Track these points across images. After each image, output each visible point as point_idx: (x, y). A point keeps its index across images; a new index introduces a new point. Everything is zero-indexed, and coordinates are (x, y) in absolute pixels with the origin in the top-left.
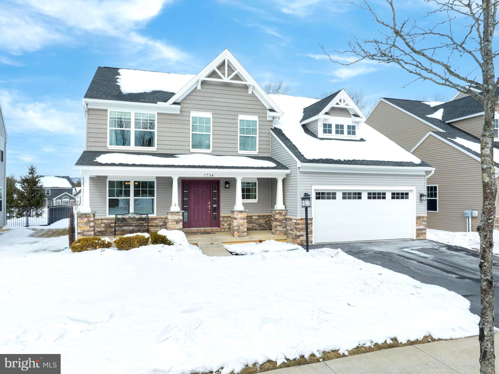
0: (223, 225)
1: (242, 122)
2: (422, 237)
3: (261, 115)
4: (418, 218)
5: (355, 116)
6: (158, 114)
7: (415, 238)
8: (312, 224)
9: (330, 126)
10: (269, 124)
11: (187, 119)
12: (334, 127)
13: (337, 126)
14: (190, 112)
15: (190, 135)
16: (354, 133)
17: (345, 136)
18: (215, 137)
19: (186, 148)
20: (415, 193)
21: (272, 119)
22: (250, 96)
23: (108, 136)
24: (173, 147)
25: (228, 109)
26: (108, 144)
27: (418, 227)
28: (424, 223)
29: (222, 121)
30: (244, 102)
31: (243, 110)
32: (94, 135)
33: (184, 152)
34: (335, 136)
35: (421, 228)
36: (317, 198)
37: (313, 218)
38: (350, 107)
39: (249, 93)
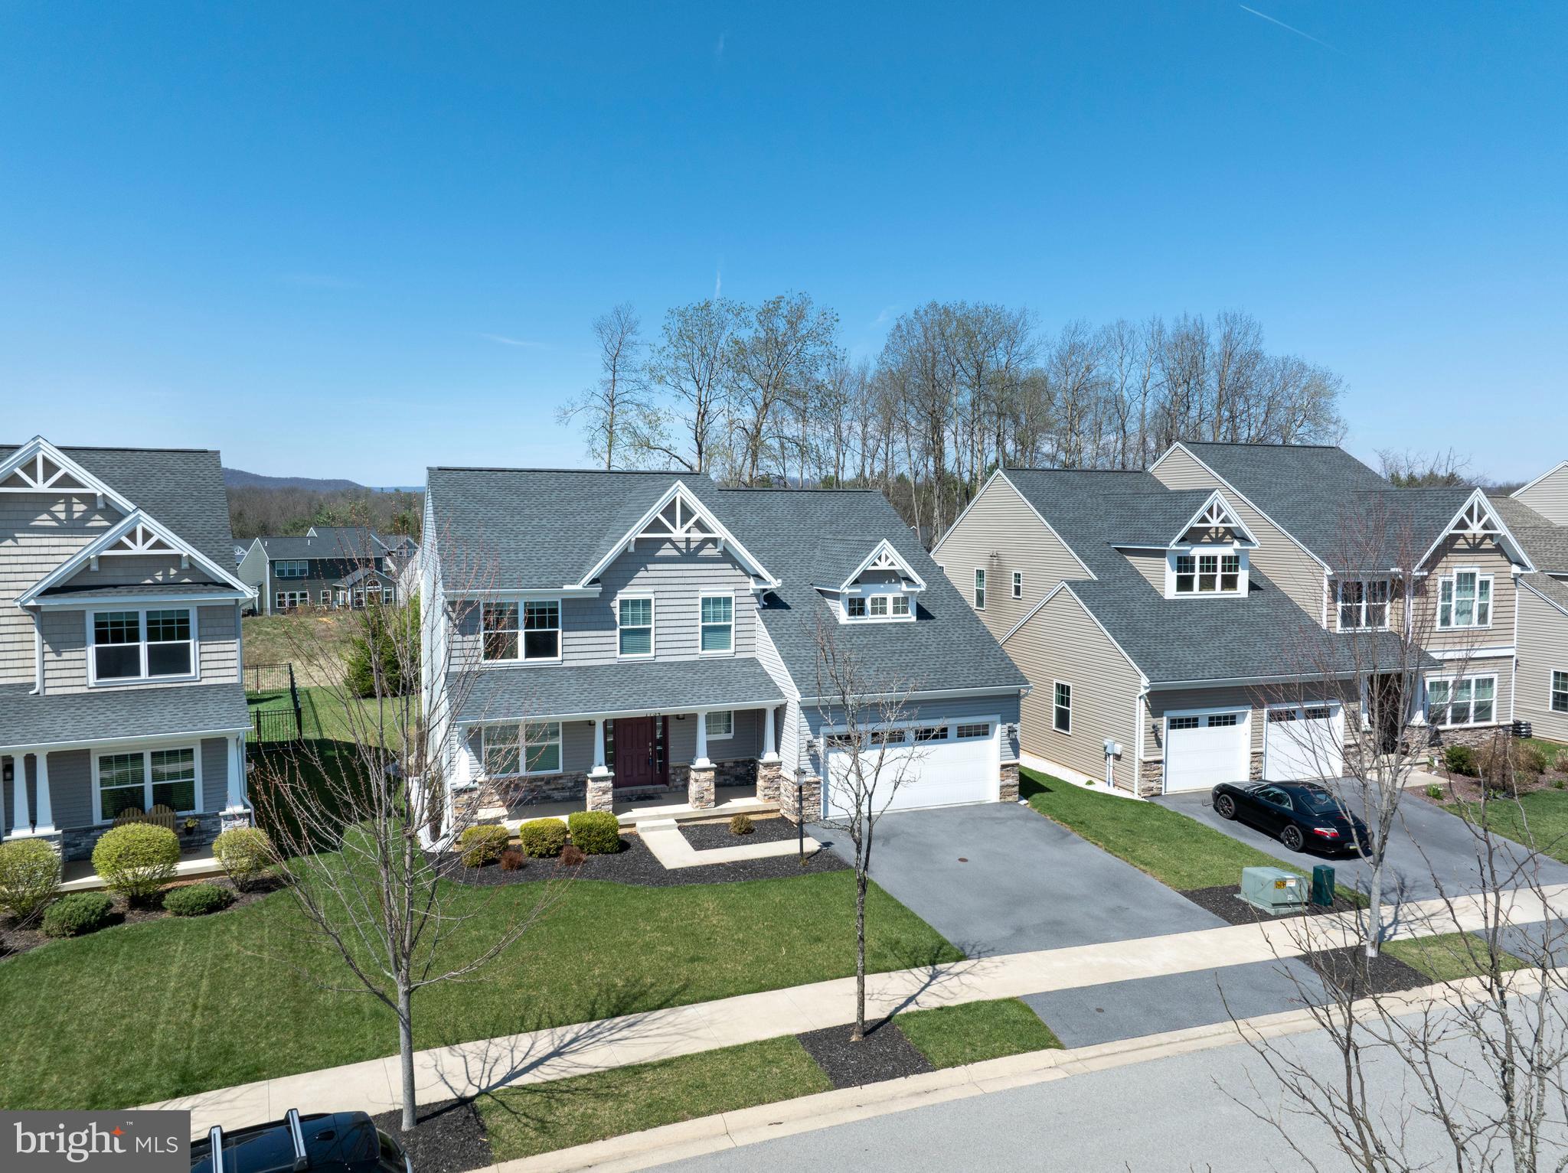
0: (675, 780)
1: (706, 602)
2: (1010, 799)
3: (739, 586)
4: (1003, 767)
5: (908, 580)
6: (563, 600)
7: (998, 800)
8: (819, 788)
9: (862, 601)
10: (754, 600)
11: (612, 605)
12: (868, 603)
13: (874, 601)
14: (616, 593)
15: (617, 632)
16: (905, 611)
17: (889, 618)
18: (660, 631)
19: (610, 654)
20: (998, 726)
21: (758, 592)
22: (721, 554)
23: (481, 644)
24: (589, 655)
25: (682, 581)
26: (481, 659)
27: (1003, 782)
28: (1013, 775)
29: (671, 602)
30: (710, 566)
31: (707, 580)
32: (460, 645)
33: (607, 662)
34: (870, 618)
35: (1008, 783)
36: (832, 745)
37: (822, 779)
38: (897, 567)
39: (719, 550)
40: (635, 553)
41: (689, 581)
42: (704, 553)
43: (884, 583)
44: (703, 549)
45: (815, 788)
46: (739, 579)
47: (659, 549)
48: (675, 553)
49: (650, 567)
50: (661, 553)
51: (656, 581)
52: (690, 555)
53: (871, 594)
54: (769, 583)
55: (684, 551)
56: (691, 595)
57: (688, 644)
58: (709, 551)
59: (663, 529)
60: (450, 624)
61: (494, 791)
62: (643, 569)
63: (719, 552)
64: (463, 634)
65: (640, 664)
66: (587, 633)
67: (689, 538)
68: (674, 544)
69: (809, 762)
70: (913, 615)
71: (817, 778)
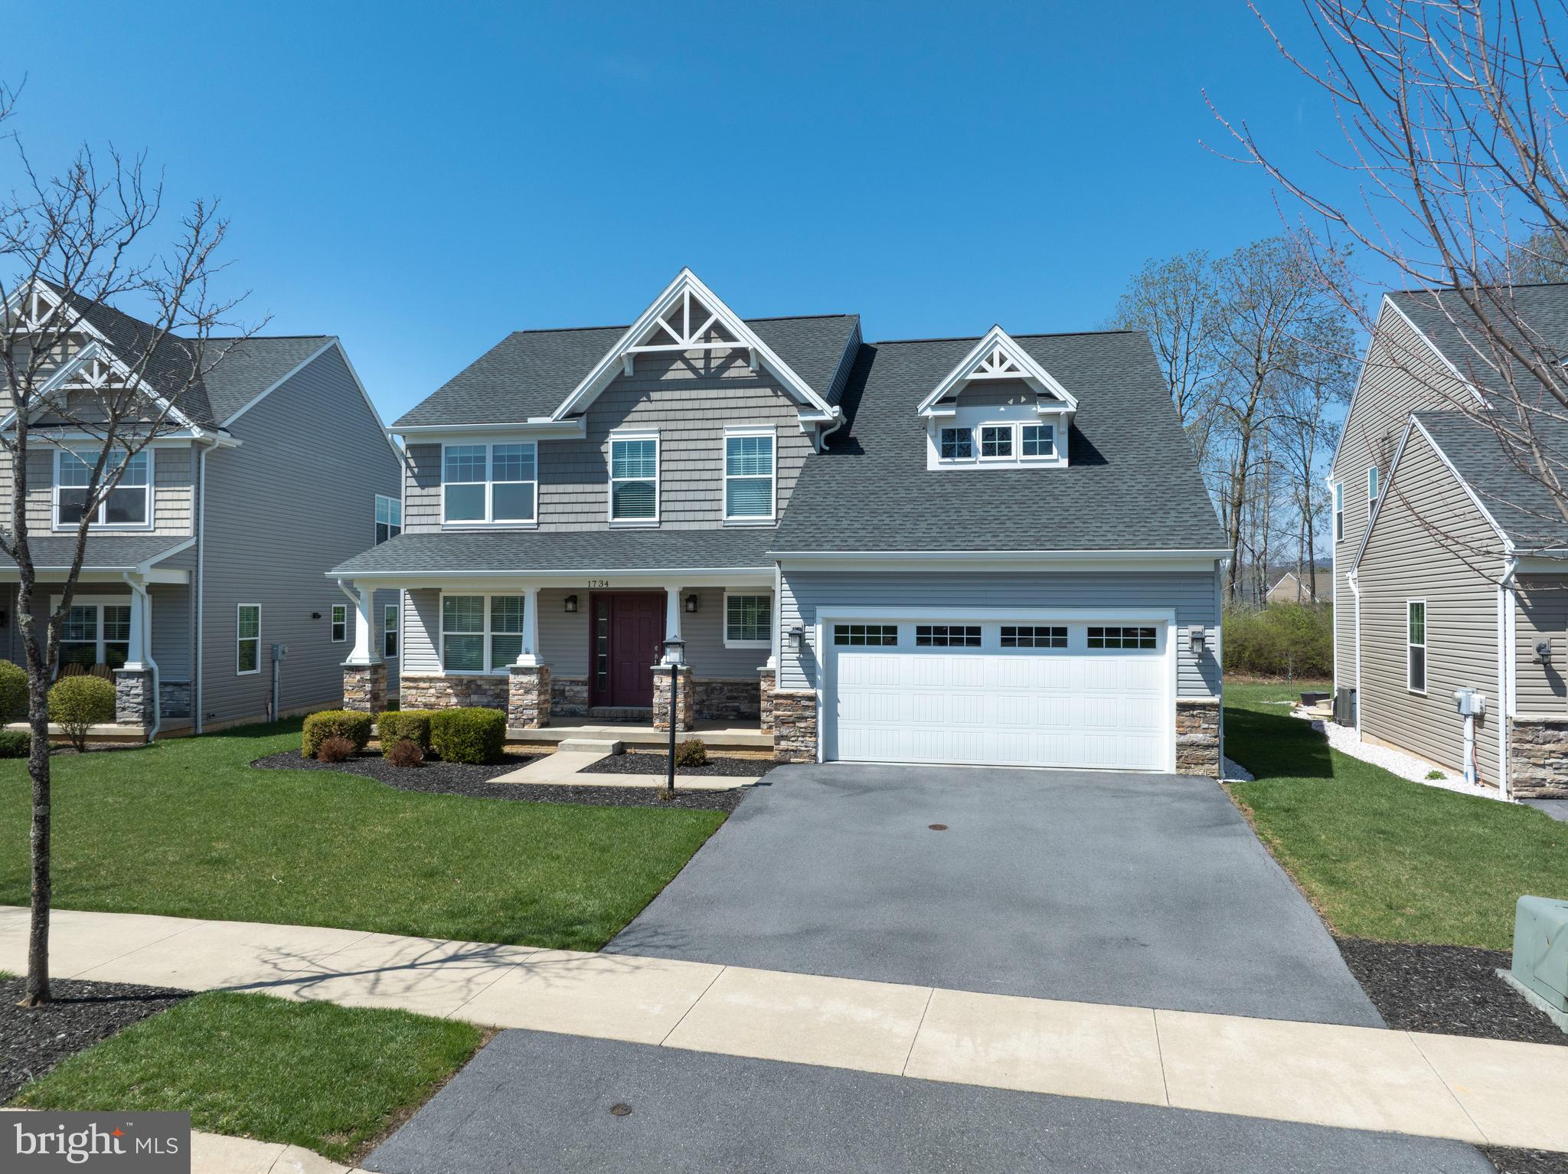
1: (733, 444)
2: (1199, 771)
3: (783, 421)
4: (1182, 708)
5: (1049, 397)
6: (540, 443)
7: (1173, 771)
9: (966, 434)
10: (807, 441)
11: (603, 448)
12: (977, 436)
13: (988, 433)
14: (609, 432)
15: (610, 487)
16: (1047, 449)
17: (1015, 461)
18: (667, 486)
19: (600, 517)
20: (1172, 630)
21: (813, 429)
22: (754, 374)
23: (442, 500)
24: (572, 518)
25: (699, 414)
26: (442, 519)
27: (1182, 737)
28: (1206, 726)
29: (683, 445)
30: (740, 392)
31: (735, 413)
32: (418, 501)
33: (595, 528)
34: (981, 462)
35: (1195, 740)
36: (840, 641)
37: (820, 693)
38: (1022, 374)
39: (751, 369)
40: (632, 374)
41: (709, 414)
42: (732, 373)
43: (1005, 403)
44: (729, 368)
45: (806, 707)
46: (784, 411)
47: (667, 370)
48: (689, 375)
49: (654, 395)
50: (670, 376)
51: (662, 415)
52: (710, 377)
53: (981, 422)
54: (821, 412)
55: (702, 372)
56: (713, 434)
57: (707, 506)
58: (740, 370)
59: (666, 339)
60: (409, 474)
61: (452, 691)
62: (645, 399)
63: (752, 372)
64: (423, 487)
65: (640, 532)
66: (570, 488)
67: (708, 352)
68: (686, 361)
69: (797, 663)
70: (1063, 457)
71: (811, 692)
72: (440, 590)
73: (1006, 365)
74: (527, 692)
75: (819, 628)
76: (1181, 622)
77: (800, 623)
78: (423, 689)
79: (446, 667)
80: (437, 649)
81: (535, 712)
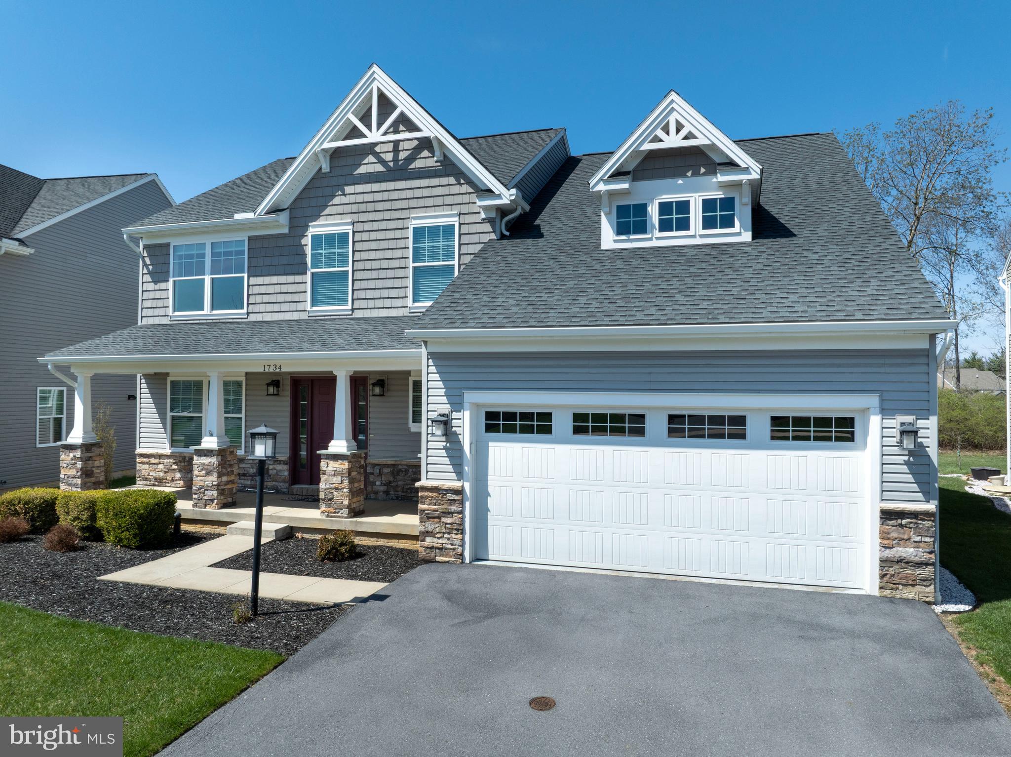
1: (419, 233)
2: (910, 593)
3: (465, 209)
4: (887, 515)
5: (731, 165)
6: (250, 238)
7: (876, 592)
8: (462, 503)
9: (641, 209)
10: (488, 227)
11: (303, 242)
12: (653, 211)
13: (665, 208)
14: (308, 226)
15: (308, 278)
16: (728, 222)
17: (694, 236)
18: (359, 275)
19: (300, 306)
20: (875, 421)
21: (493, 215)
22: (439, 164)
23: (170, 294)
24: (276, 307)
25: (388, 205)
26: (170, 311)
27: (888, 551)
28: (918, 538)
29: (373, 236)
30: (425, 182)
31: (421, 203)
32: (151, 295)
33: (295, 316)
34: (657, 239)
35: (904, 555)
36: (490, 428)
37: (467, 486)
38: (701, 141)
39: (435, 159)
40: (328, 170)
41: (397, 205)
42: (418, 164)
44: (415, 159)
45: (452, 501)
46: (466, 198)
48: (379, 168)
49: (349, 189)
50: (362, 170)
51: (355, 208)
52: (399, 169)
54: (499, 196)
55: (391, 164)
56: (400, 224)
57: (394, 293)
58: (425, 161)
59: (359, 134)
60: (145, 271)
61: (176, 467)
62: (340, 193)
63: (437, 162)
64: (155, 282)
65: (334, 319)
66: (275, 279)
67: (396, 143)
68: (376, 155)
69: (443, 453)
70: (745, 230)
71: (457, 485)
72: (167, 374)
73: (683, 133)
74: (208, 473)
75: (467, 414)
76: (886, 411)
77: (446, 409)
78: (154, 464)
79: (172, 446)
80: (165, 428)
81: (215, 493)
